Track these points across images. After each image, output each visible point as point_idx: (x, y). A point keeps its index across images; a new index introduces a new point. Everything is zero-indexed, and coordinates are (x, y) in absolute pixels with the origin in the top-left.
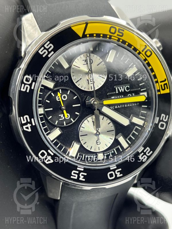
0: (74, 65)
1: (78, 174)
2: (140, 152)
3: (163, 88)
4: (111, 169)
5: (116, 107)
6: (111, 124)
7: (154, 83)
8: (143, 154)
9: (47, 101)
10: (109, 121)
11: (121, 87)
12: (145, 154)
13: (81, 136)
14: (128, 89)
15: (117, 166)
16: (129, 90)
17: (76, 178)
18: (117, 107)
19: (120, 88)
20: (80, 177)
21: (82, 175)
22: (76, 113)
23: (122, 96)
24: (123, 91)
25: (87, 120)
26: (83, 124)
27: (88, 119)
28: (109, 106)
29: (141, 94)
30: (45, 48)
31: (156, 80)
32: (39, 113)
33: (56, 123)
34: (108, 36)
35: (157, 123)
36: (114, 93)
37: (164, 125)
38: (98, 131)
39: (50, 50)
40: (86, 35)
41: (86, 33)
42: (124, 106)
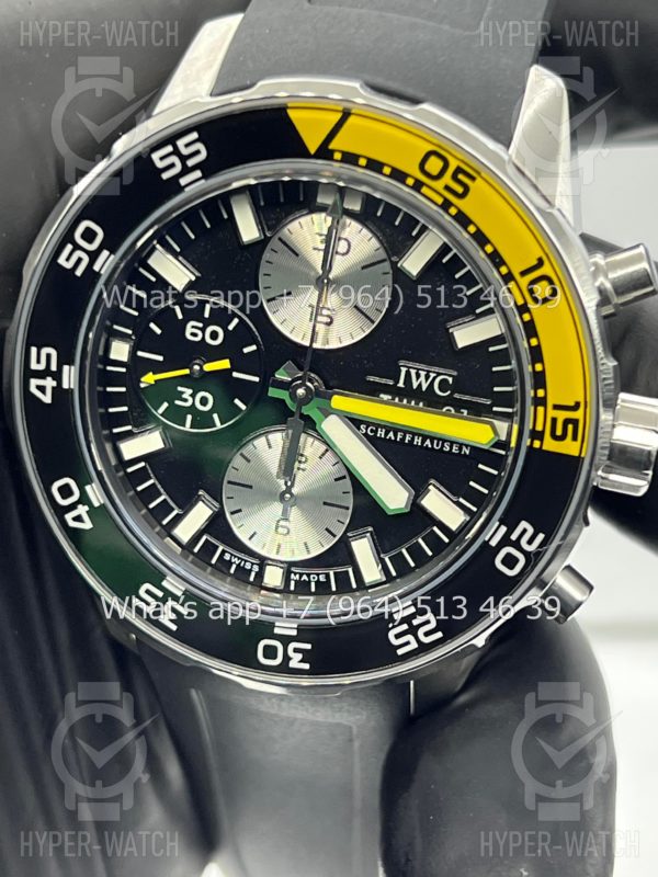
0: (280, 239)
1: (160, 602)
2: (397, 617)
3: (559, 433)
4: (277, 631)
5: (381, 433)
6: (347, 484)
7: (529, 401)
8: (405, 627)
9: (152, 325)
10: (340, 470)
11: (423, 373)
12: (413, 630)
13: (229, 482)
15: (300, 629)
18: (384, 433)
19: (418, 376)
20: (163, 613)
21: (172, 609)
22: (237, 402)
23: (421, 405)
24: (424, 388)
25: (267, 440)
26: (250, 446)
27: (271, 436)
28: (355, 422)
29: (487, 419)
30: (176, 152)
31: (541, 393)
32: (113, 356)
33: (161, 410)
34: (410, 181)
35: (493, 543)
36: (391, 383)
37: (517, 560)
38: (288, 490)
39: (190, 163)
40: (333, 152)
41: (331, 146)
42: (413, 439)
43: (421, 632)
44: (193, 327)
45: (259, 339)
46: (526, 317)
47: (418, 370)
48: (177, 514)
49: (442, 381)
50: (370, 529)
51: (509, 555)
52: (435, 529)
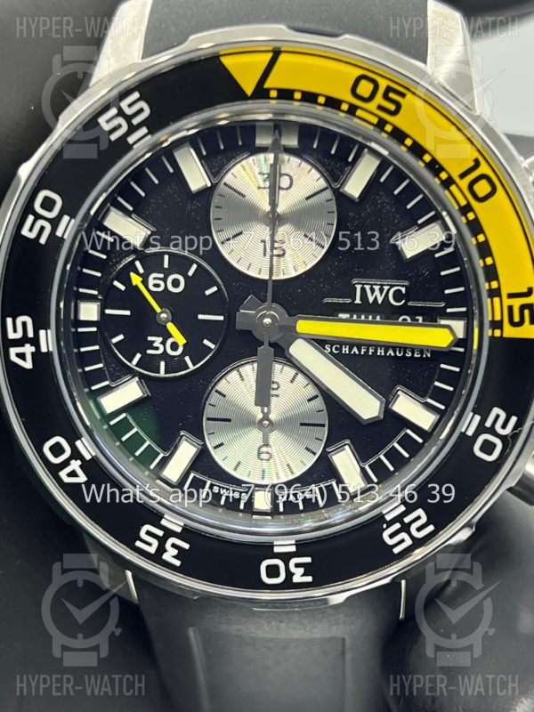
0: (225, 184)
1: (162, 541)
2: (388, 518)
3: (517, 319)
4: (276, 550)
5: (345, 350)
6: (319, 403)
7: (484, 294)
8: (397, 526)
9: (116, 283)
10: (312, 391)
11: (377, 288)
12: (406, 528)
13: (209, 419)
14: (398, 296)
15: (298, 544)
16: (403, 301)
17: (152, 550)
18: (347, 349)
19: (373, 291)
20: (166, 551)
21: (174, 546)
22: (206, 342)
23: (378, 318)
24: (380, 301)
25: (240, 374)
26: (223, 381)
27: (240, 369)
28: (320, 343)
29: (443, 322)
30: (121, 113)
31: (494, 285)
32: (83, 317)
33: (135, 361)
34: (345, 107)
35: (470, 433)
36: (349, 301)
37: (494, 446)
38: (266, 417)
39: (135, 121)
40: (268, 90)
41: (267, 85)
42: (376, 351)
43: (413, 529)
44: (155, 279)
45: (218, 279)
46: (471, 216)
47: (372, 285)
48: (163, 458)
49: (395, 292)
50: (348, 442)
51: (486, 442)
52: (409, 431)
